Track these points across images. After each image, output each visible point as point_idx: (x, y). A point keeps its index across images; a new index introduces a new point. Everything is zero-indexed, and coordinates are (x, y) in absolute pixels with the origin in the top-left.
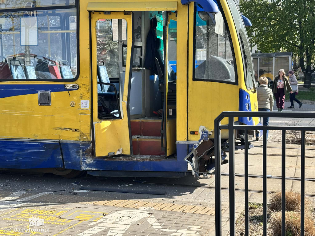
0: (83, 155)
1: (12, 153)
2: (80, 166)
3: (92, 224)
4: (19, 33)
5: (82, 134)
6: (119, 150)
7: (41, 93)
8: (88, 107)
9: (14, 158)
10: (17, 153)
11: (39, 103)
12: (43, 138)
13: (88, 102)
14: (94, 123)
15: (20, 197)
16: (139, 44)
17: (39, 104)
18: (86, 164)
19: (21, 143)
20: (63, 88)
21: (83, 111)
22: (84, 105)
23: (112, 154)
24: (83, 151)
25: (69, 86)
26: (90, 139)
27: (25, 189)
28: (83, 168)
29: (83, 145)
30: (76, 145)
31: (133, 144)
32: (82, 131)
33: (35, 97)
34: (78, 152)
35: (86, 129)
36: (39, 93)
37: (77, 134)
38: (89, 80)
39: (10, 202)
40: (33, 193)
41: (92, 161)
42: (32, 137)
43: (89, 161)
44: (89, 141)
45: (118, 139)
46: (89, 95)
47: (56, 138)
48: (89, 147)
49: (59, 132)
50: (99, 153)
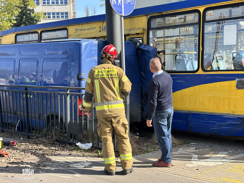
1: (214, 123)
4: (222, 36)
7: (238, 80)
9: (216, 128)
10: (218, 123)
12: (239, 114)
17: (237, 88)
19: (222, 117)
27: (226, 151)
33: (234, 83)
36: (237, 80)
42: (231, 113)
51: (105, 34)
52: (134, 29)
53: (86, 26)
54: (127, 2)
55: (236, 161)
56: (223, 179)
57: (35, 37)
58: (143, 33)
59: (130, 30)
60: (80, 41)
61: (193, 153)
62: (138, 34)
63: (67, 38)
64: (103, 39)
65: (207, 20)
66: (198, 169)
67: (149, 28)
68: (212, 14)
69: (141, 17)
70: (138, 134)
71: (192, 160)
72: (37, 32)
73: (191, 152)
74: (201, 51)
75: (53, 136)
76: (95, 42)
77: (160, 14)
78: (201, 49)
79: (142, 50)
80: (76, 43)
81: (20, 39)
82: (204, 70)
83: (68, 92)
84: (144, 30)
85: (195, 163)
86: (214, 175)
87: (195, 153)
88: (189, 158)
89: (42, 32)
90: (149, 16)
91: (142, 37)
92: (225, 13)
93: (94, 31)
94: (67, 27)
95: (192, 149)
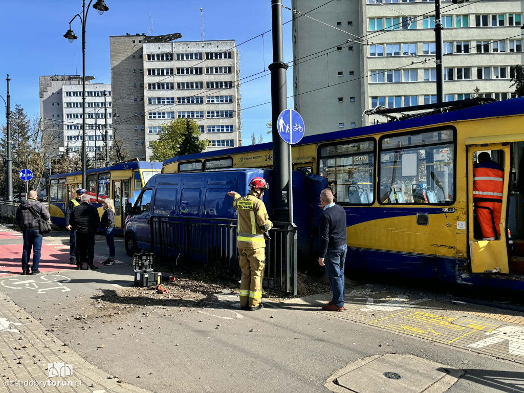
0: (459, 270)
2: (456, 280)
3: (488, 334)
4: (401, 166)
5: (458, 252)
6: (495, 269)
7: (419, 214)
8: (465, 228)
9: (394, 267)
12: (421, 253)
13: (464, 223)
14: (470, 242)
16: (514, 171)
17: (418, 224)
18: (462, 278)
19: (402, 256)
20: (439, 211)
21: (458, 231)
22: (460, 225)
23: (488, 272)
24: (458, 267)
25: (446, 209)
26: (465, 255)
27: (406, 294)
28: (459, 282)
29: (459, 261)
30: (452, 261)
31: (511, 264)
32: (458, 248)
33: (414, 218)
34: (454, 267)
35: (462, 247)
36: (417, 214)
37: (454, 251)
38: (465, 204)
41: (468, 276)
42: (411, 251)
43: (464, 275)
44: (465, 258)
45: (496, 259)
46: (465, 217)
47: (433, 253)
48: (465, 262)
49: (436, 248)
50: (476, 269)
51: (271, 163)
52: (302, 158)
53: (251, 155)
54: (295, 130)
55: (418, 306)
56: (402, 327)
57: (198, 166)
58: (312, 163)
59: (298, 159)
60: (245, 170)
61: (368, 295)
62: (307, 163)
63: (232, 167)
64: (269, 169)
65: (383, 148)
66: (374, 315)
67: (319, 157)
68: (389, 142)
69: (311, 145)
70: (306, 272)
71: (367, 303)
72: (201, 161)
73: (366, 295)
74: (377, 182)
75: (214, 272)
76: (261, 171)
77: (331, 142)
78: (377, 180)
79: (311, 180)
80: (241, 173)
81: (183, 167)
82: (380, 203)
83: (231, 225)
84: (313, 159)
85: (371, 308)
86: (392, 322)
87: (371, 296)
88: (363, 301)
89: (206, 161)
90: (319, 145)
91: (311, 166)
92: (404, 141)
93: (260, 159)
94: (232, 156)
95: (367, 292)
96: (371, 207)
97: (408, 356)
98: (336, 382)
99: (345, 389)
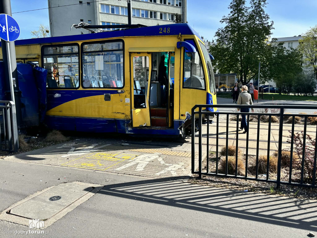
0: (127, 126)
1: (91, 125)
2: (125, 132)
3: (130, 161)
5: (126, 116)
6: (144, 124)
7: (106, 94)
8: (129, 102)
9: (93, 127)
11: (105, 99)
12: (107, 117)
13: (129, 99)
14: (132, 110)
15: (95, 147)
16: (155, 69)
18: (128, 131)
19: (96, 120)
20: (116, 92)
21: (126, 104)
22: (127, 101)
23: (141, 126)
24: (127, 124)
25: (119, 91)
26: (130, 118)
27: (98, 143)
28: (127, 133)
29: (127, 121)
30: (123, 121)
31: (152, 121)
32: (126, 114)
33: (103, 96)
34: (124, 125)
35: (128, 113)
36: (105, 94)
37: (124, 116)
38: (129, 88)
39: (90, 149)
40: (102, 145)
42: (102, 117)
43: (130, 129)
44: (130, 119)
45: (145, 119)
46: (129, 96)
47: (113, 117)
48: (130, 122)
49: (115, 114)
50: (135, 125)
54: (12, 31)
55: (99, 150)
56: (82, 164)
58: (38, 58)
59: (28, 55)
61: (72, 146)
62: (34, 58)
65: (84, 51)
66: (68, 159)
67: (43, 54)
68: (87, 47)
69: (36, 45)
74: (80, 74)
77: (50, 44)
78: (81, 72)
79: (37, 71)
82: (83, 87)
84: (38, 55)
85: (70, 154)
87: (74, 146)
88: (66, 150)
90: (42, 45)
91: (38, 61)
95: (74, 144)
96: (77, 90)
97: (74, 183)
98: (9, 213)
99: (13, 215)
